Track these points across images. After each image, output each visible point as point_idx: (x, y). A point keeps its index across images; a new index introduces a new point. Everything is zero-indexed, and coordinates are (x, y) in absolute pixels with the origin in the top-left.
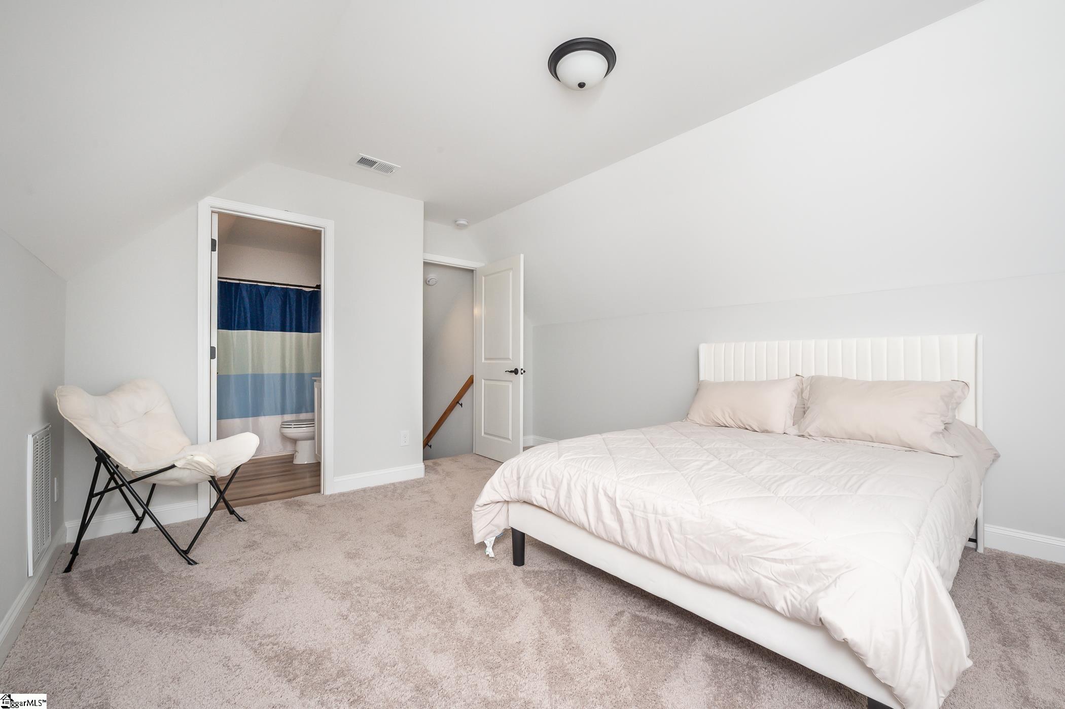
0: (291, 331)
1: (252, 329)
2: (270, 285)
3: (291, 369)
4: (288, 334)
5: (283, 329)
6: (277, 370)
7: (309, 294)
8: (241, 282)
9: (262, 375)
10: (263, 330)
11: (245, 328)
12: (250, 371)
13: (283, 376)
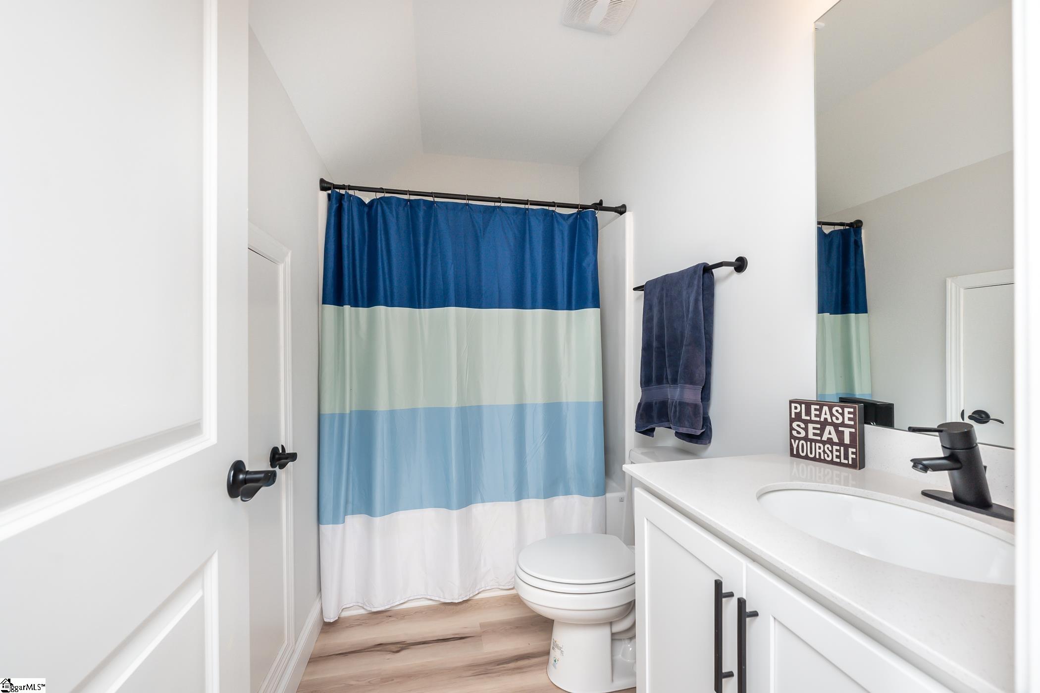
0: (534, 307)
1: (458, 304)
2: (492, 204)
3: (536, 396)
4: (528, 313)
5: (519, 303)
6: (508, 399)
7: (571, 220)
8: (437, 199)
9: (479, 408)
10: (480, 306)
11: (445, 304)
12: (453, 402)
13: (520, 409)
